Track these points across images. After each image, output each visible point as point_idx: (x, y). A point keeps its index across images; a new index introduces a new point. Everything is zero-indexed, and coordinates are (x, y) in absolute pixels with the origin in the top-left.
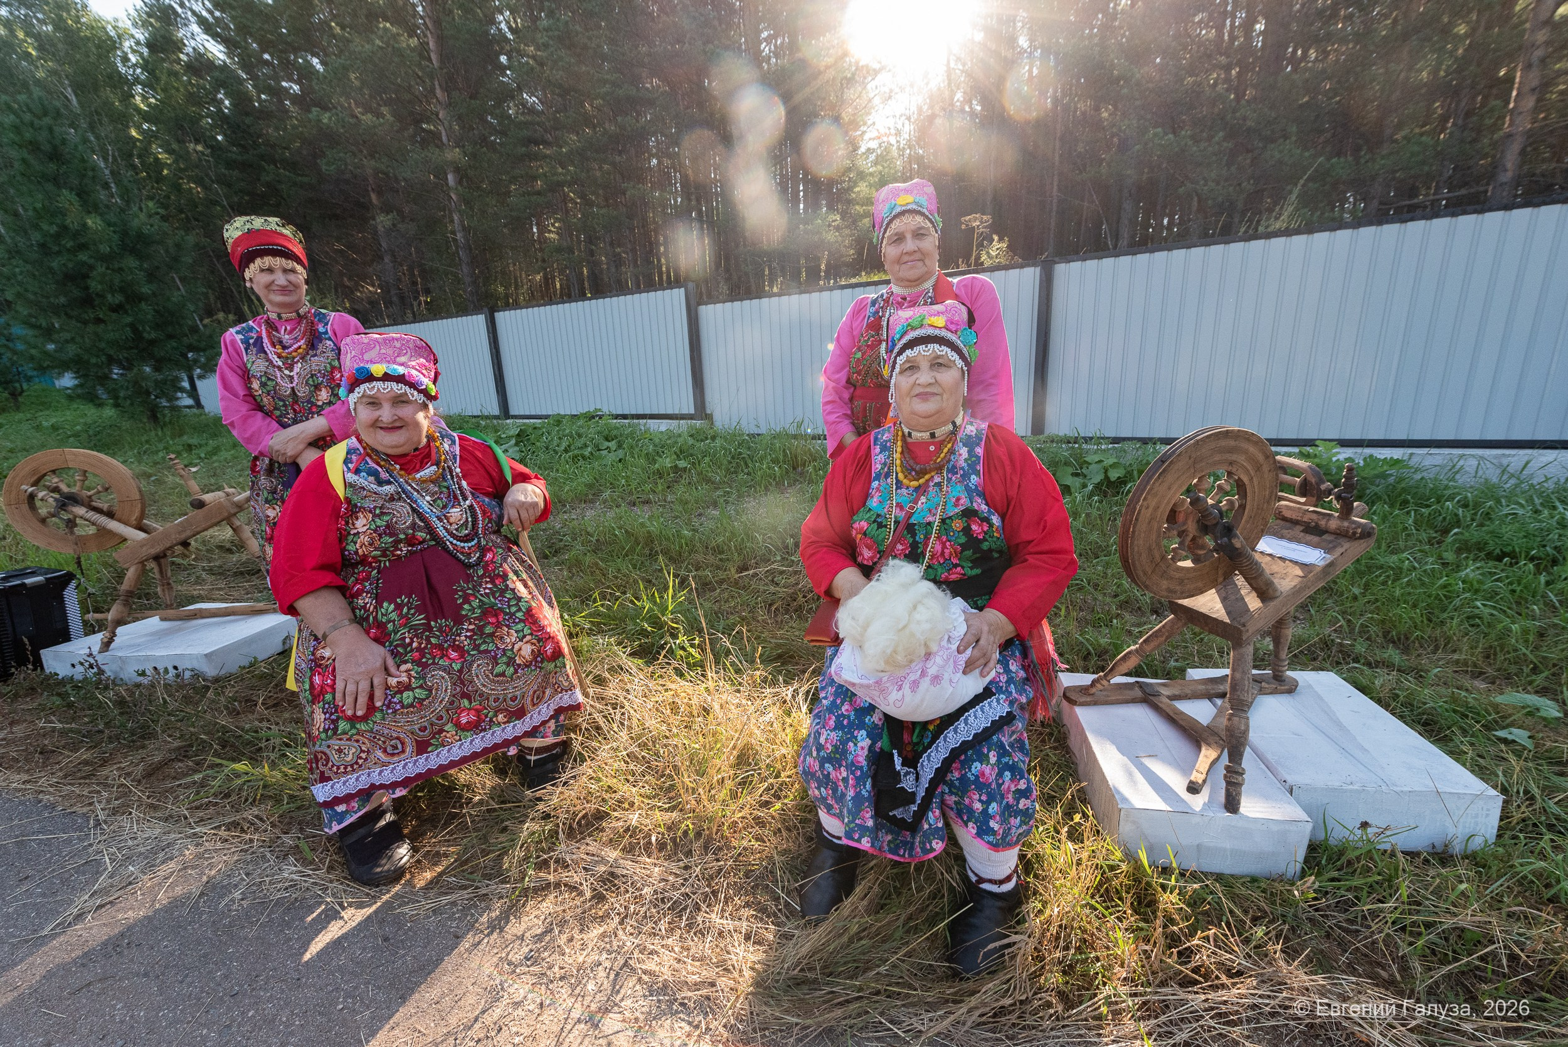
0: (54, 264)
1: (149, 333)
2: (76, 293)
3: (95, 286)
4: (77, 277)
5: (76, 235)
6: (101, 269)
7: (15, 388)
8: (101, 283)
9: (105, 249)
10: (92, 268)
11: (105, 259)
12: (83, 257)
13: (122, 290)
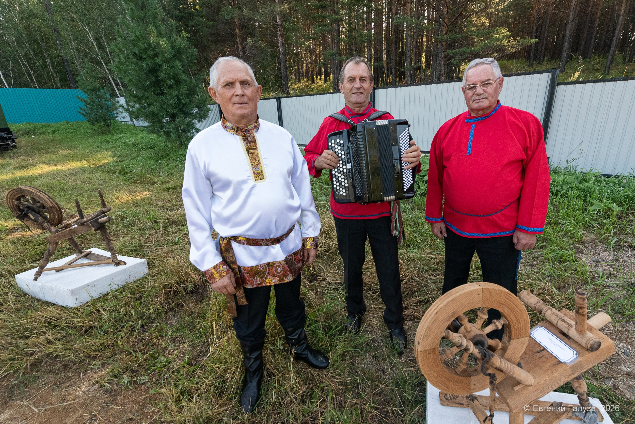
0: (144, 64)
1: (184, 100)
2: (153, 79)
3: (162, 76)
4: (154, 71)
5: (154, 49)
6: (165, 66)
7: (108, 123)
8: (165, 74)
9: (167, 56)
10: (160, 66)
11: (167, 61)
12: (157, 60)
13: (174, 78)
